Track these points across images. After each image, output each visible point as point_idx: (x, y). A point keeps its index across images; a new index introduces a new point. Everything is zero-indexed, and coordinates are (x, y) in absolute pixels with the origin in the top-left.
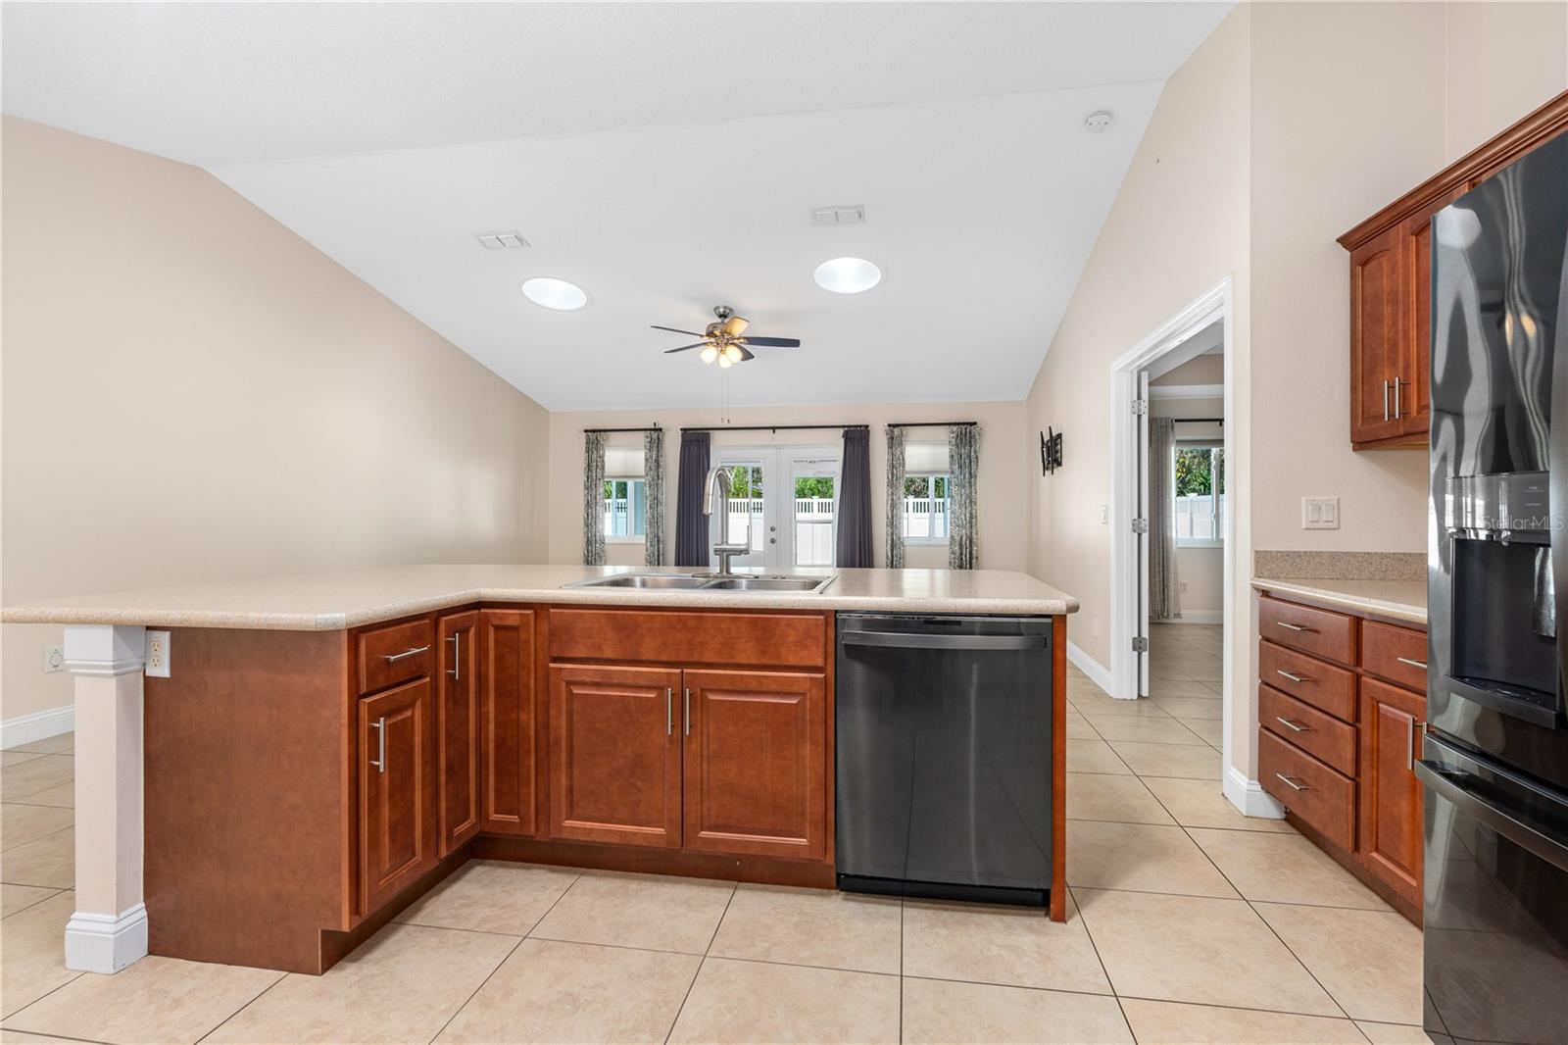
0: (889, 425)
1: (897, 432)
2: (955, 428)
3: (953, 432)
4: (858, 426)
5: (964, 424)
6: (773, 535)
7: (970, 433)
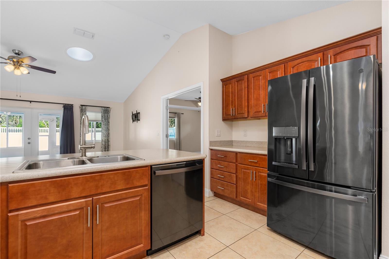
0: (81, 105)
1: (83, 108)
2: (103, 108)
3: (102, 109)
4: (69, 104)
5: (106, 107)
6: (29, 141)
7: (108, 110)
